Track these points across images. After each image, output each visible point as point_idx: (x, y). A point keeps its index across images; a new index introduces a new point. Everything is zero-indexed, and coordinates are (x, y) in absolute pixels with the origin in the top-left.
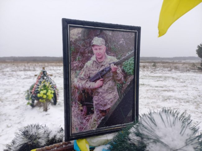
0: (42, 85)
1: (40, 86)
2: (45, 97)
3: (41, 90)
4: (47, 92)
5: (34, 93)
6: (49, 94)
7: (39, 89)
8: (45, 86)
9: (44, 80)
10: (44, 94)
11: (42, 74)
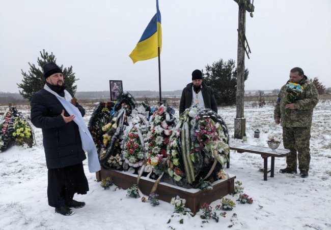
0: (17, 122)
1: (14, 124)
2: (23, 135)
3: (17, 128)
4: (24, 129)
5: (6, 133)
6: (26, 131)
7: (14, 128)
8: (20, 124)
9: (17, 118)
10: (22, 132)
11: (12, 111)
